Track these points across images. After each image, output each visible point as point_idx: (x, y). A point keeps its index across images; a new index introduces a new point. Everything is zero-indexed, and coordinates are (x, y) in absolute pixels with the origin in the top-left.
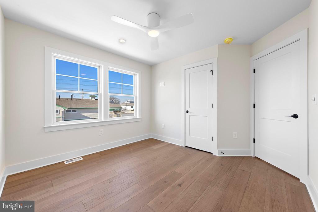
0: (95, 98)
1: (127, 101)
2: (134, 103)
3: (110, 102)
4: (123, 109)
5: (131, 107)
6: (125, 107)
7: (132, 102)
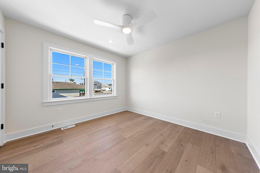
0: (73, 82)
1: (107, 84)
2: (112, 85)
3: (94, 85)
4: (103, 90)
5: (109, 88)
6: (105, 88)
7: (110, 85)
